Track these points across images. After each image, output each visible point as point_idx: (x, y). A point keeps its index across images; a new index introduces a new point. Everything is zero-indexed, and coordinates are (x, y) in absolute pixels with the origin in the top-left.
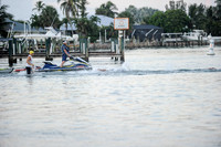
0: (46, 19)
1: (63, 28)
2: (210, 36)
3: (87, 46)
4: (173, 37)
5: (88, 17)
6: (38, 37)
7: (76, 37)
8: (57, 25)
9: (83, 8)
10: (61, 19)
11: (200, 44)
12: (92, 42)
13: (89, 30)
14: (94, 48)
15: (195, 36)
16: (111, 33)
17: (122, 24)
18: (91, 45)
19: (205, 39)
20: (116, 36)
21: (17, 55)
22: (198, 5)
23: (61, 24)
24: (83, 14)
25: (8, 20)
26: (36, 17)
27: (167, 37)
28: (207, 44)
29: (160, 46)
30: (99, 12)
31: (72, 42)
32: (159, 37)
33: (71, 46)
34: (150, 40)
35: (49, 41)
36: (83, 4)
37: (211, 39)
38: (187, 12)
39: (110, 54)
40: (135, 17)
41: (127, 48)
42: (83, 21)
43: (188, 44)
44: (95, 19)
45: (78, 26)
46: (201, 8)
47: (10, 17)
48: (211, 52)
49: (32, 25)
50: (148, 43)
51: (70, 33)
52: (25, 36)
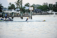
0: (12, 7)
1: (16, 10)
2: (54, 12)
3: (22, 14)
4: (44, 12)
5: (23, 7)
6: (10, 12)
7: (19, 12)
8: (15, 9)
9: (21, 4)
10: (16, 7)
11: (52, 14)
12: (24, 13)
13: (23, 10)
14: (24, 15)
15: (50, 12)
16: (29, 11)
17: (31, 9)
18: (23, 14)
19: (53, 13)
20: (30, 12)
21: (4, 17)
22: (51, 4)
23: (16, 9)
24: (21, 6)
25: (2, 8)
26: (9, 7)
27: (43, 12)
28: (53, 14)
29: (41, 14)
30: (26, 5)
31: (18, 13)
32: (41, 12)
33: (18, 14)
34: (39, 13)
35: (13, 13)
36: (21, 3)
37: (54, 13)
38: (48, 6)
39: (28, 16)
40: (35, 7)
41: (33, 15)
42: (21, 8)
43: (48, 14)
44: (24, 7)
45: (20, 9)
46: (52, 5)
47: (3, 7)
48: (54, 16)
49: (8, 9)
50: (38, 14)
51: (18, 11)
52: (7, 12)
